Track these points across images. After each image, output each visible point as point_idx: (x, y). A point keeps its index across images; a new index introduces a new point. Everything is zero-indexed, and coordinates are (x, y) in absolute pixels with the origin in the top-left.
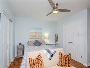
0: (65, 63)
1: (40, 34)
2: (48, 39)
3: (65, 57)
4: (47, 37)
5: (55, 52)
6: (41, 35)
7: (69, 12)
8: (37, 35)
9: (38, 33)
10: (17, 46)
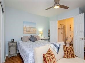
0: (71, 54)
1: (34, 29)
2: (43, 34)
3: (70, 49)
4: (42, 32)
5: (60, 45)
6: (36, 30)
7: (67, 9)
8: (31, 30)
9: (33, 28)
10: (9, 43)
